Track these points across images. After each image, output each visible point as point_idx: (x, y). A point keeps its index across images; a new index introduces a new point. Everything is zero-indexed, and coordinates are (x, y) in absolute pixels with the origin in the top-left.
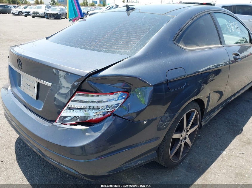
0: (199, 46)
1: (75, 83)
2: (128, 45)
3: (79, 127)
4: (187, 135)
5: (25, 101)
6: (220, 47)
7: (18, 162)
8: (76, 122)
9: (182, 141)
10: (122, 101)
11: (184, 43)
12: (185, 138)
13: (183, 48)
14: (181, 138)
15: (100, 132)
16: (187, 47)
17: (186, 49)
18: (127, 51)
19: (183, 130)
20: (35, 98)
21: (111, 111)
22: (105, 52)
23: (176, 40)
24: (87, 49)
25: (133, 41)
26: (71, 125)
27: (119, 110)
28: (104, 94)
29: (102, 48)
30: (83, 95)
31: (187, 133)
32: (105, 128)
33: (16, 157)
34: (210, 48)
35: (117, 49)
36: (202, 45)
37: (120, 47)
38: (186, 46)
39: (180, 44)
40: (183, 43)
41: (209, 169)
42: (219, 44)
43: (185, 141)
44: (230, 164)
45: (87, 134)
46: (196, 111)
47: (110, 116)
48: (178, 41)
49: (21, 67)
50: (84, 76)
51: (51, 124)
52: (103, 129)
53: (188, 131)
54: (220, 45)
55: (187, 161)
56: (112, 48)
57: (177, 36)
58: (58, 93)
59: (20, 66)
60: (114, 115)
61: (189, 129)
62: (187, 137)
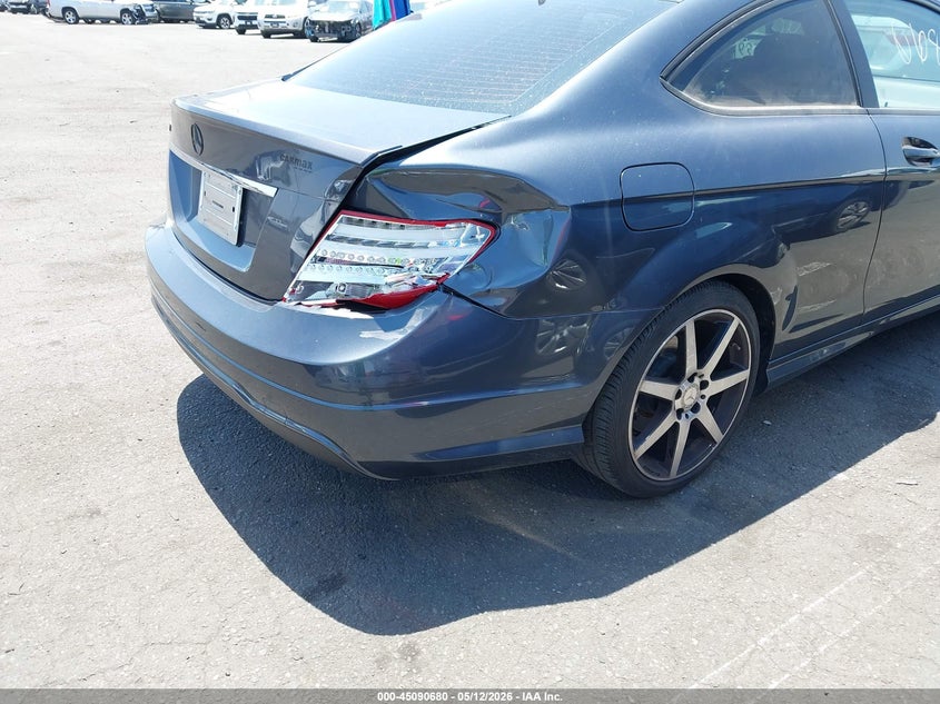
0: (762, 103)
1: (336, 185)
2: (510, 87)
3: (345, 313)
4: (703, 397)
5: (205, 249)
6: (851, 113)
7: (183, 445)
8: (338, 301)
9: (683, 415)
10: (474, 250)
11: (703, 89)
12: (696, 408)
13: (697, 106)
14: (678, 404)
15: (400, 333)
16: (712, 102)
17: (708, 108)
18: (504, 102)
19: (684, 375)
20: (234, 241)
21: (439, 279)
22: (439, 105)
23: (671, 77)
24: (391, 99)
25: (528, 76)
26: (324, 306)
27: (463, 276)
28: (417, 222)
29: (431, 95)
30: (360, 223)
31: (704, 392)
32: (416, 320)
33: (180, 432)
34: (808, 113)
35: (475, 97)
36: (776, 99)
37: (485, 91)
38: (709, 98)
39: (689, 92)
40: (698, 89)
41: (771, 516)
42: (850, 104)
43: (693, 416)
44: (851, 510)
45: (366, 334)
46: (737, 321)
47: (432, 289)
48: (682, 82)
49: (199, 148)
50: (360, 161)
51: (268, 308)
52: (409, 324)
53: (704, 385)
54: (855, 107)
55: (701, 488)
56: (460, 96)
57: (677, 66)
58: (299, 236)
59: (197, 145)
60: (447, 290)
61: (707, 377)
62: (703, 403)
